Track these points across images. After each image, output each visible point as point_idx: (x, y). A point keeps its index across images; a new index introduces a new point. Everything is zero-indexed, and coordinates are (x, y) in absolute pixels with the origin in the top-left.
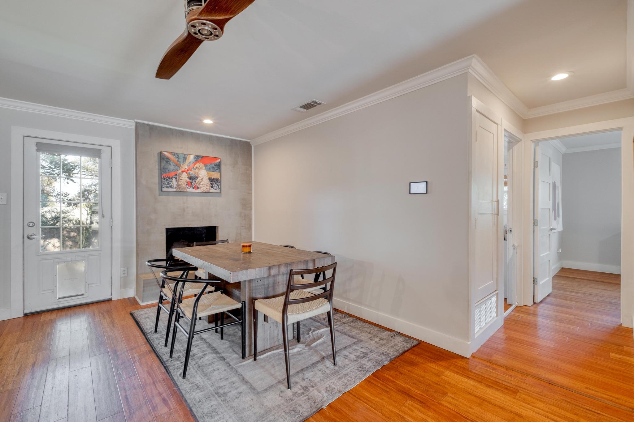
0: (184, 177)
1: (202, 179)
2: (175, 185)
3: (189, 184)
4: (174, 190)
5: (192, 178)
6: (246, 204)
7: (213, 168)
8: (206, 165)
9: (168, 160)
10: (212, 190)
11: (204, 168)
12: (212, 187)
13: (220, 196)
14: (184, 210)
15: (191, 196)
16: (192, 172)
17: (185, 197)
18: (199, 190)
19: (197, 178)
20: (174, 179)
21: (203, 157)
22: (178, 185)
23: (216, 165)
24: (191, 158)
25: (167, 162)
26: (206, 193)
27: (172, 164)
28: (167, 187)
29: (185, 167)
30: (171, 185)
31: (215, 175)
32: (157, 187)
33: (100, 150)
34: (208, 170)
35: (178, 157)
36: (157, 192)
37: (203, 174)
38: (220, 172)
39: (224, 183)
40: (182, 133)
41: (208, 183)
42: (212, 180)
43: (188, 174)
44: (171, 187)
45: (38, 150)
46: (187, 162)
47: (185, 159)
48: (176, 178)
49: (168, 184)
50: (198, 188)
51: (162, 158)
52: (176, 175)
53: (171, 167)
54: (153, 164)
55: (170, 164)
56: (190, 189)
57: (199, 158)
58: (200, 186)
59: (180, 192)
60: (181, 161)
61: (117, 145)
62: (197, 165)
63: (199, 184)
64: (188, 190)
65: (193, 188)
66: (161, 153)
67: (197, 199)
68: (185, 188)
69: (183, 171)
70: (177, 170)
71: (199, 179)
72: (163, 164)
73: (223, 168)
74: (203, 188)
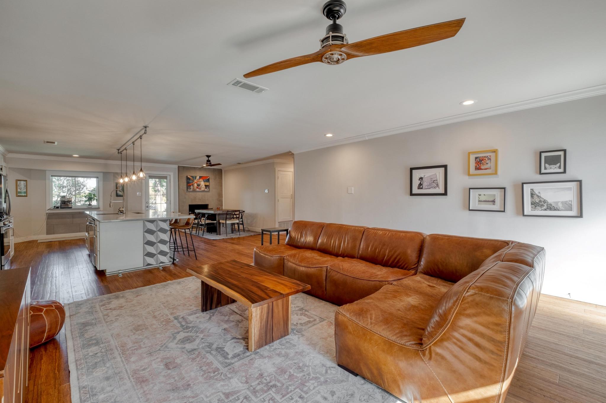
0: (196, 185)
1: (202, 186)
3: (197, 188)
4: (192, 190)
5: (199, 185)
6: (220, 195)
8: (203, 180)
10: (206, 190)
11: (203, 181)
12: (206, 188)
13: (209, 192)
14: (195, 198)
15: (198, 192)
17: (196, 193)
18: (201, 190)
20: (192, 186)
21: (202, 177)
22: (193, 188)
23: (207, 180)
24: (198, 177)
25: (189, 180)
26: (204, 191)
28: (189, 189)
29: (196, 181)
31: (207, 184)
32: (186, 189)
33: (167, 177)
34: (204, 182)
35: (193, 177)
36: (186, 191)
37: (202, 184)
38: (209, 182)
39: (211, 187)
40: (194, 168)
41: (205, 187)
42: (206, 186)
43: (197, 184)
44: (190, 189)
45: (150, 178)
47: (196, 178)
50: (201, 189)
51: (188, 179)
52: (193, 184)
53: (191, 181)
54: (184, 180)
56: (198, 190)
57: (200, 177)
59: (194, 191)
60: (194, 179)
61: (172, 174)
62: (200, 180)
64: (197, 190)
66: (187, 176)
67: (200, 193)
69: (195, 183)
70: (193, 182)
72: (188, 181)
73: (210, 180)
74: (203, 189)
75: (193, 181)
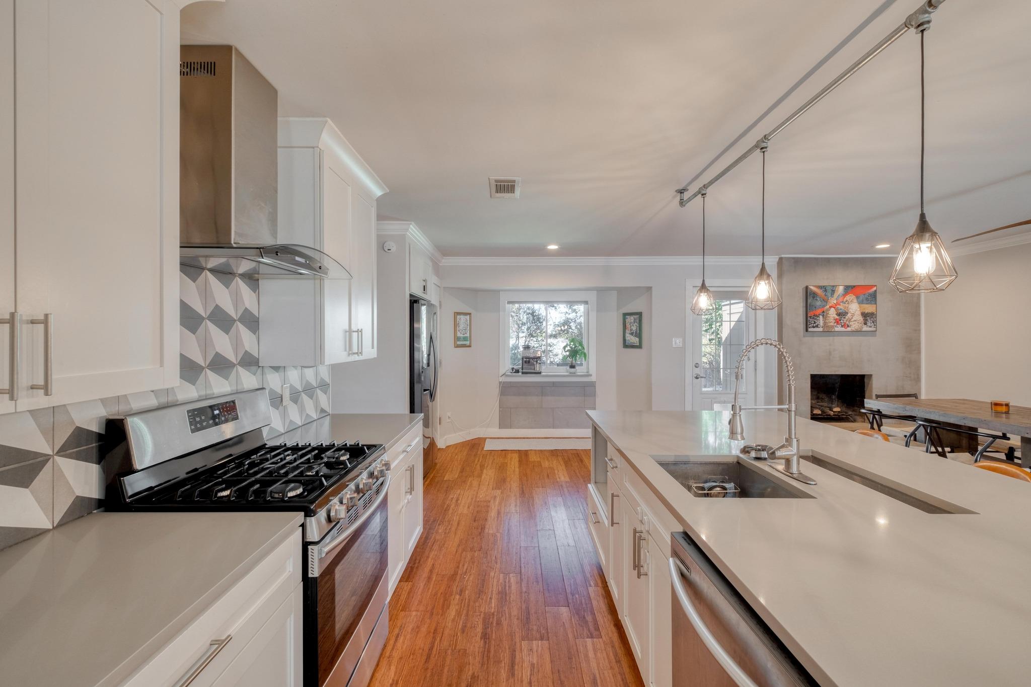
0: (832, 313)
1: (853, 315)
2: (822, 324)
3: (837, 322)
4: (821, 329)
6: (912, 345)
7: (867, 299)
9: (814, 295)
10: (865, 328)
11: (855, 301)
12: (865, 324)
14: (830, 353)
15: (838, 336)
16: (841, 307)
17: (831, 338)
18: (849, 329)
19: (847, 313)
21: (854, 286)
22: (825, 323)
24: (841, 289)
25: (814, 297)
27: (819, 299)
28: (814, 327)
29: (833, 301)
30: (818, 325)
31: (869, 308)
32: (802, 326)
34: (861, 303)
35: (826, 291)
36: (802, 332)
37: (854, 308)
40: (828, 260)
41: (861, 319)
43: (836, 310)
44: (817, 326)
46: (836, 295)
47: (833, 291)
48: (823, 316)
49: (815, 323)
50: (848, 326)
51: (808, 294)
52: (824, 312)
53: (818, 303)
54: (798, 301)
55: (817, 300)
57: (849, 289)
58: (851, 323)
59: (828, 332)
60: (829, 294)
62: (848, 298)
63: (850, 321)
64: (836, 329)
65: (842, 326)
66: (807, 288)
67: (845, 340)
68: (833, 327)
69: (831, 307)
70: (824, 306)
71: (849, 315)
73: (879, 297)
75: (826, 301)
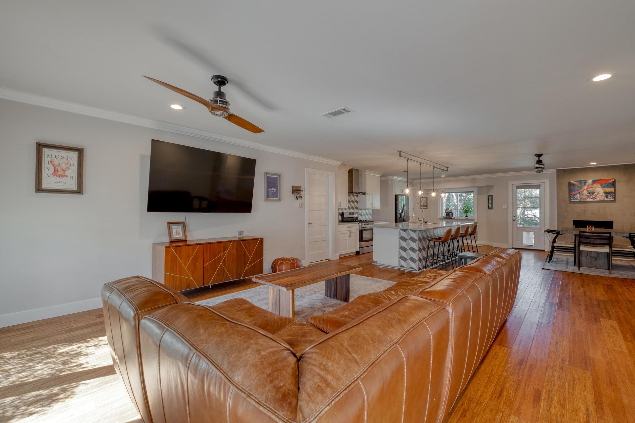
0: (585, 193)
1: (598, 193)
2: (578, 198)
3: (589, 197)
7: (608, 185)
8: (601, 185)
11: (600, 186)
12: (607, 197)
13: (615, 203)
16: (591, 190)
19: (595, 192)
20: (578, 195)
22: (580, 197)
23: (610, 184)
24: (590, 182)
25: (573, 186)
29: (585, 187)
30: (576, 198)
31: (610, 190)
32: (567, 199)
33: (539, 185)
34: (603, 187)
35: (581, 183)
37: (599, 191)
38: (614, 187)
39: (618, 195)
43: (588, 191)
45: (517, 189)
46: (587, 185)
47: (585, 183)
48: (579, 194)
49: (574, 197)
50: (595, 198)
51: (570, 184)
52: (580, 192)
53: (576, 189)
55: (575, 187)
58: (597, 197)
59: (583, 201)
60: (583, 184)
61: (547, 182)
62: (595, 185)
63: (596, 196)
67: (594, 205)
68: (585, 199)
69: (584, 190)
71: (596, 193)
72: (571, 187)
74: (599, 199)
